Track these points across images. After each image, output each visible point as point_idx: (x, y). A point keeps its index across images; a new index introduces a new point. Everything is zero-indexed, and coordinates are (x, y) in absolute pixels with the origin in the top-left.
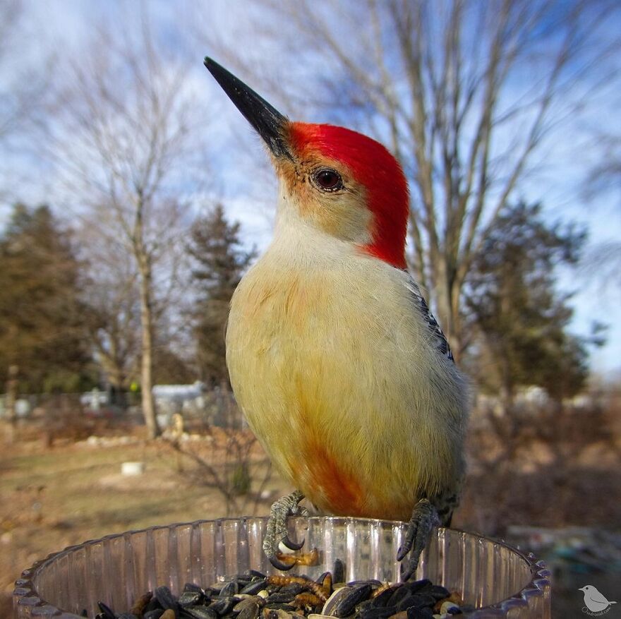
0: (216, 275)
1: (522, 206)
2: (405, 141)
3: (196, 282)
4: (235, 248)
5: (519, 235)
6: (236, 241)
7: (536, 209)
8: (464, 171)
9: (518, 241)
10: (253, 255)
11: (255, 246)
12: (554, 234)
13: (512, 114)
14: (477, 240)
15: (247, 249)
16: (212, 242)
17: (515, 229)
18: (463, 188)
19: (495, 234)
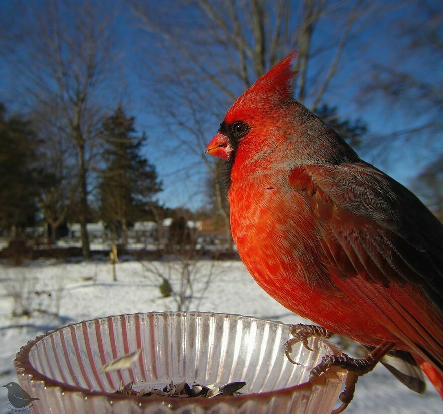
3: (106, 156)
4: (133, 134)
6: (133, 130)
10: (145, 138)
11: (145, 133)
15: (140, 134)
16: (117, 131)
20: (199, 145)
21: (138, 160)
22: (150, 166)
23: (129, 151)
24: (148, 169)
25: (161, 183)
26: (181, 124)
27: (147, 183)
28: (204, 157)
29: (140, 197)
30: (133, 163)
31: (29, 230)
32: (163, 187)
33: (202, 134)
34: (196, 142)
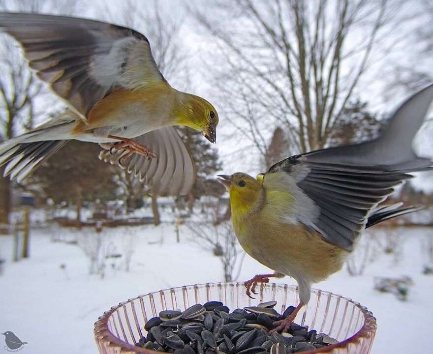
0: (186, 137)
1: (358, 102)
2: (294, 67)
5: (356, 118)
7: (365, 105)
8: (325, 84)
9: (355, 122)
12: (374, 119)
13: (351, 53)
14: (332, 120)
17: (354, 115)
18: (325, 92)
19: (344, 117)
20: (252, 131)
21: (202, 144)
22: (213, 150)
23: (194, 137)
24: (210, 151)
25: (221, 163)
26: (237, 113)
27: (210, 163)
28: (255, 141)
29: (204, 175)
30: (198, 146)
31: (111, 203)
32: (223, 167)
33: (254, 122)
34: (249, 128)
